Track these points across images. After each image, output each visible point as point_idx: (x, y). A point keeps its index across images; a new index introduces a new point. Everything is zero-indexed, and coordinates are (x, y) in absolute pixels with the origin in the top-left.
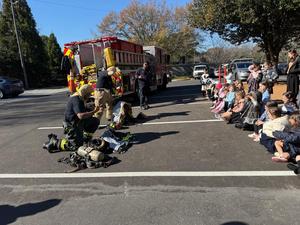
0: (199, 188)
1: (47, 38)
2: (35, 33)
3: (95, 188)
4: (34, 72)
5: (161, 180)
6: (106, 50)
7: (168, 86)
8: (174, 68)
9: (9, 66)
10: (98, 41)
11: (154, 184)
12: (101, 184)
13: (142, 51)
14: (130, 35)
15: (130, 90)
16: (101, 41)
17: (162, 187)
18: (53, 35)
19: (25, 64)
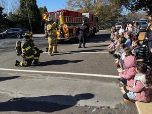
0: (76, 79)
1: (42, 8)
2: (36, 6)
3: (37, 76)
4: (35, 26)
5: (63, 75)
6: (60, 16)
7: (96, 34)
8: (106, 24)
9: (24, 23)
10: (57, 12)
11: (60, 76)
12: (40, 75)
13: (82, 16)
14: (83, 6)
15: (73, 36)
16: (59, 12)
17: (62, 78)
18: (45, 7)
19: (31, 22)
